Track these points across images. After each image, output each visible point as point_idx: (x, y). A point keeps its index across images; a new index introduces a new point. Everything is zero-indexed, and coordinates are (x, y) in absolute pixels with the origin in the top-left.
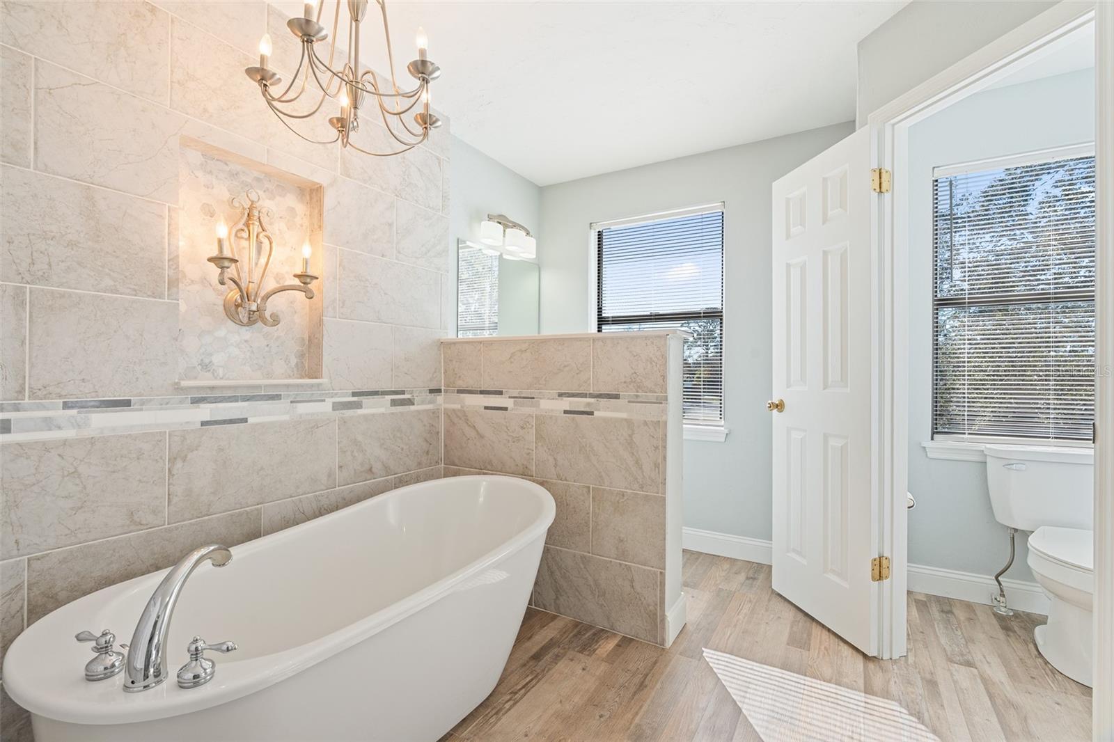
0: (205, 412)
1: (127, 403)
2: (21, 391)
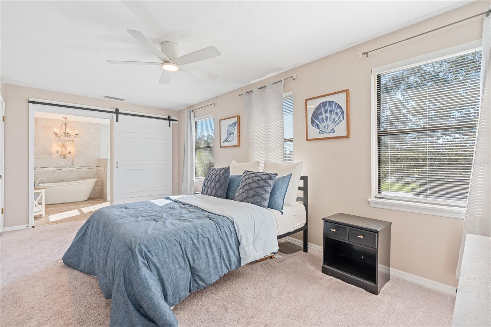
0: (56, 168)
1: (47, 167)
2: (37, 166)
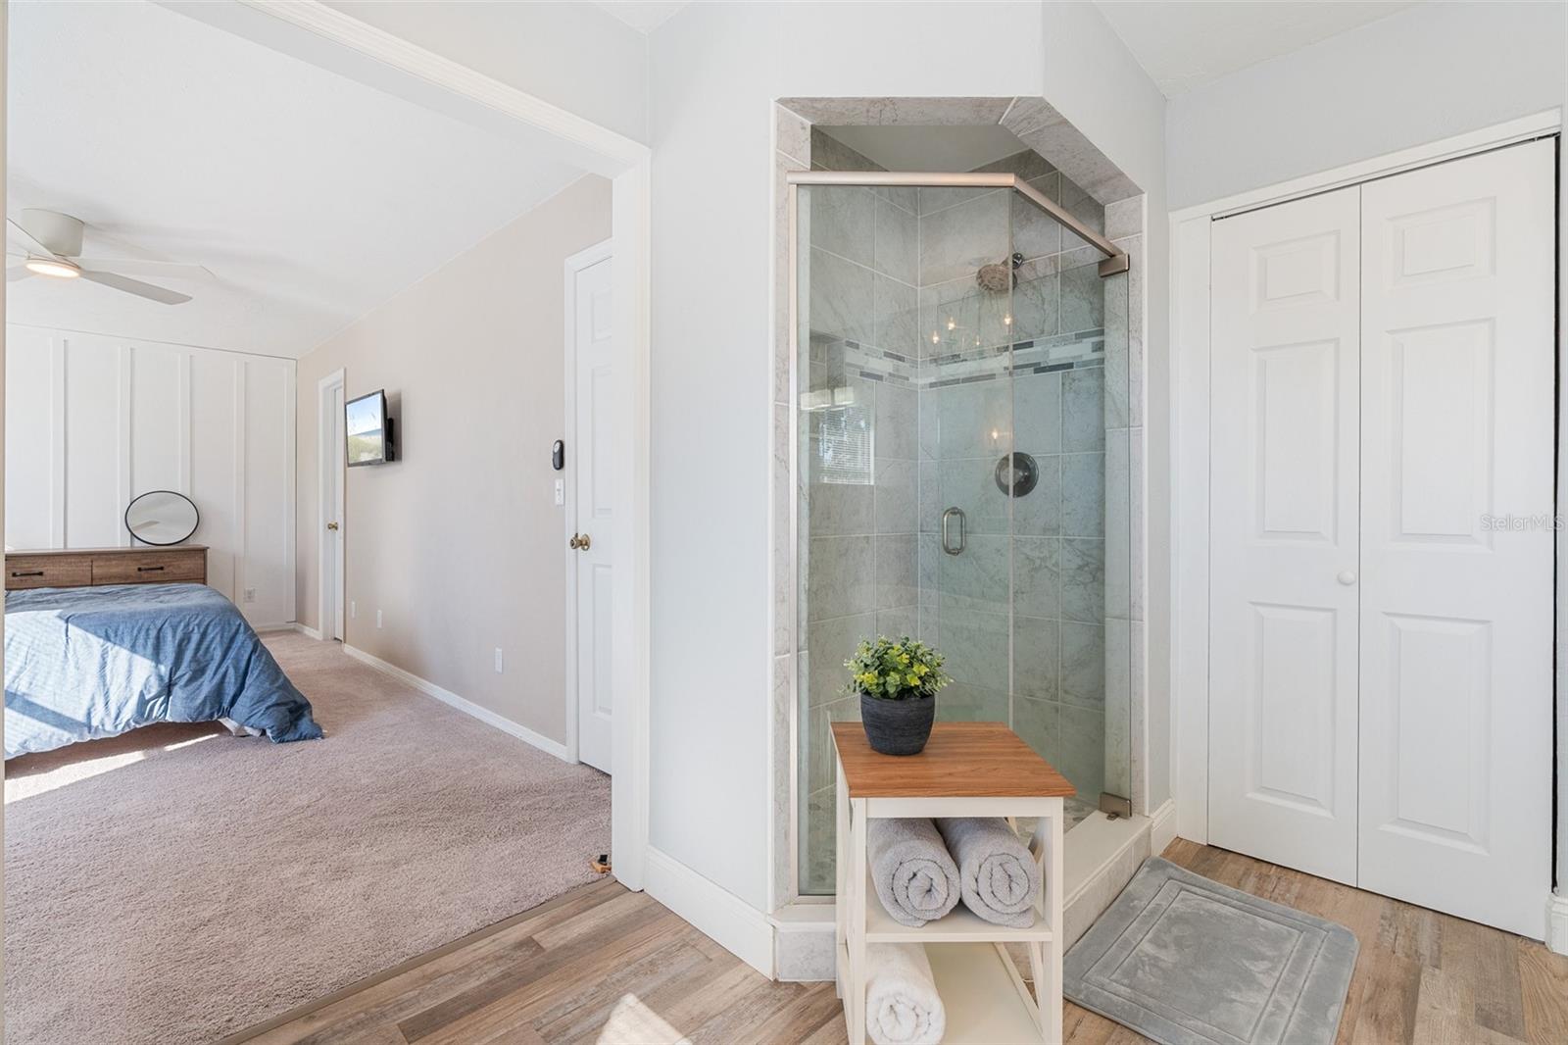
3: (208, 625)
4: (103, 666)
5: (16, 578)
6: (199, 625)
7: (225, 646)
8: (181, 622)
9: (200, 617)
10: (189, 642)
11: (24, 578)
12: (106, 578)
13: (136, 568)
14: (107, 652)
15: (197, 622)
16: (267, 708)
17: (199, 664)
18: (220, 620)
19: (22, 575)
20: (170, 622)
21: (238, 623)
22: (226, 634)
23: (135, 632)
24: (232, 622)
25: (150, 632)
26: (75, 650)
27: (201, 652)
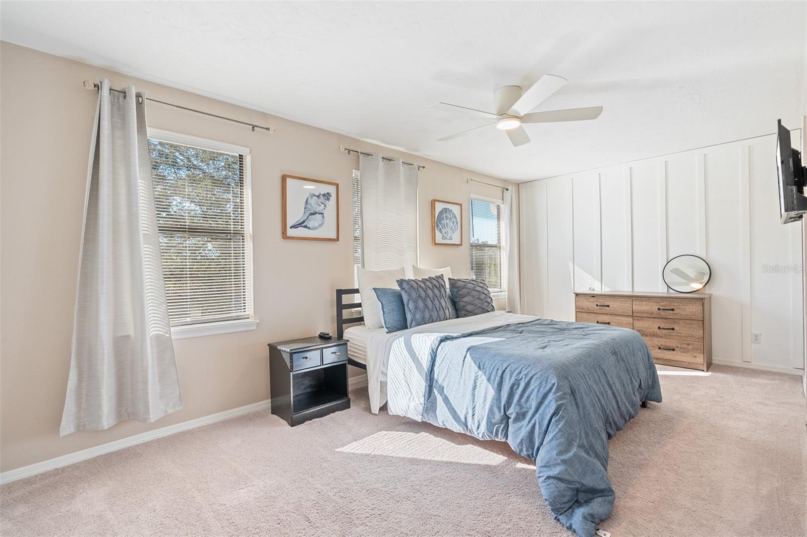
3: (532, 377)
4: (474, 388)
5: (598, 307)
6: (526, 375)
7: (539, 400)
8: (516, 369)
9: (530, 368)
10: (518, 387)
11: (601, 307)
12: (639, 312)
13: (657, 308)
14: (478, 379)
15: (525, 372)
16: (549, 478)
17: (521, 409)
18: (541, 375)
19: (600, 306)
20: (511, 368)
21: (553, 382)
22: (542, 389)
23: (491, 369)
24: (549, 380)
25: (499, 371)
26: (465, 371)
27: (523, 400)
